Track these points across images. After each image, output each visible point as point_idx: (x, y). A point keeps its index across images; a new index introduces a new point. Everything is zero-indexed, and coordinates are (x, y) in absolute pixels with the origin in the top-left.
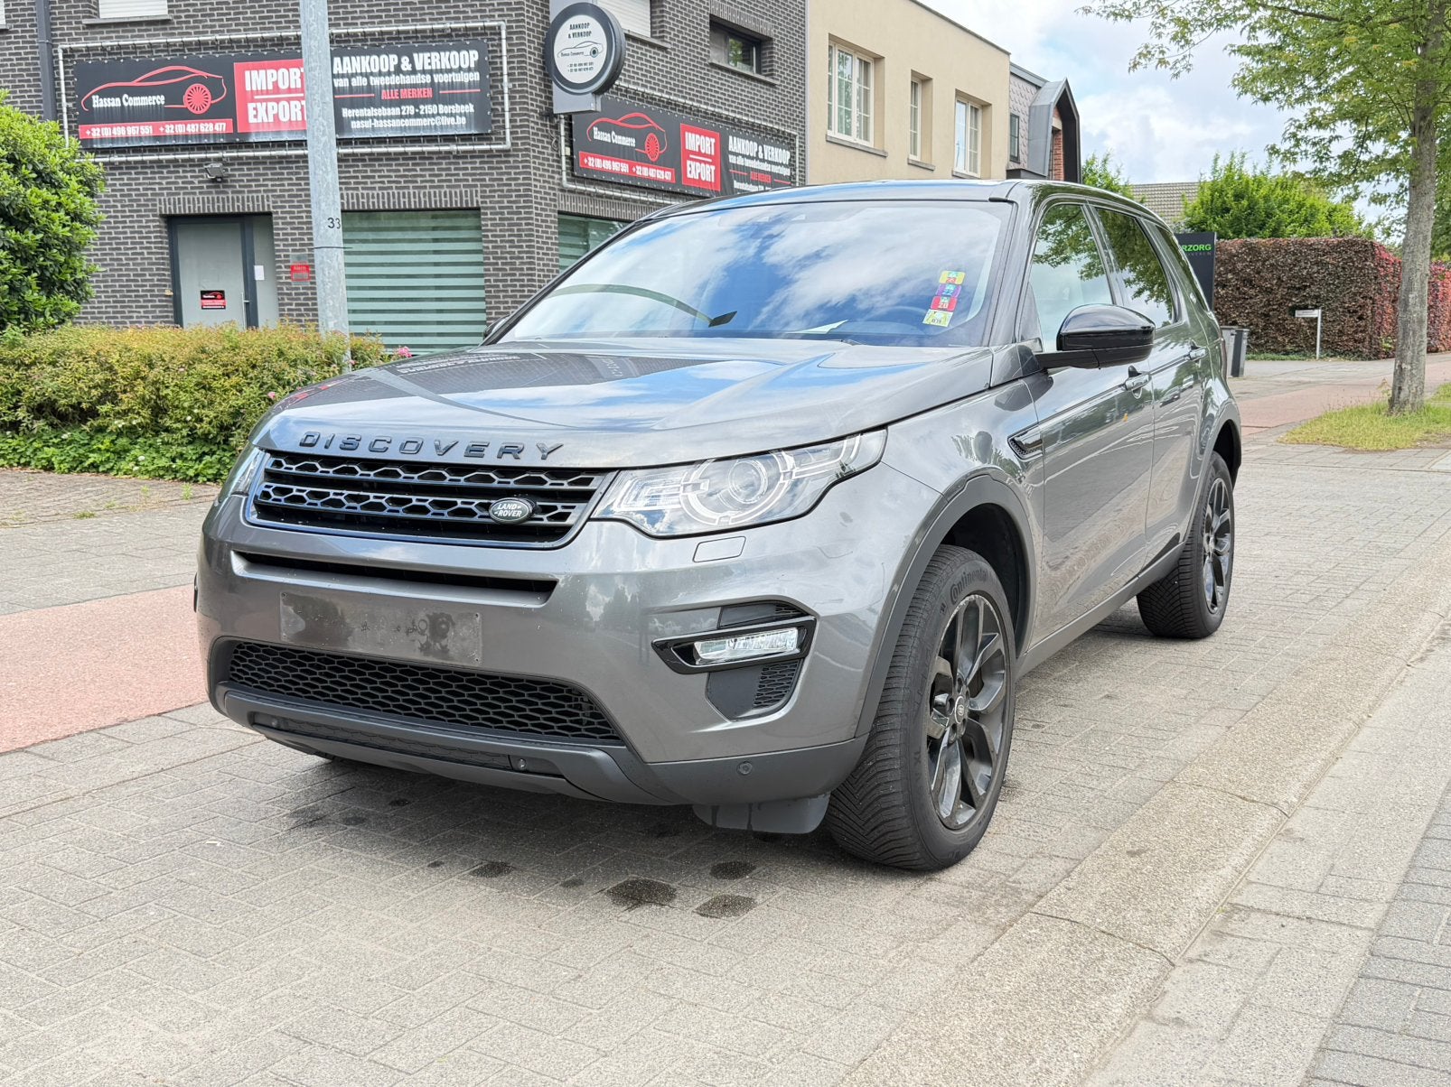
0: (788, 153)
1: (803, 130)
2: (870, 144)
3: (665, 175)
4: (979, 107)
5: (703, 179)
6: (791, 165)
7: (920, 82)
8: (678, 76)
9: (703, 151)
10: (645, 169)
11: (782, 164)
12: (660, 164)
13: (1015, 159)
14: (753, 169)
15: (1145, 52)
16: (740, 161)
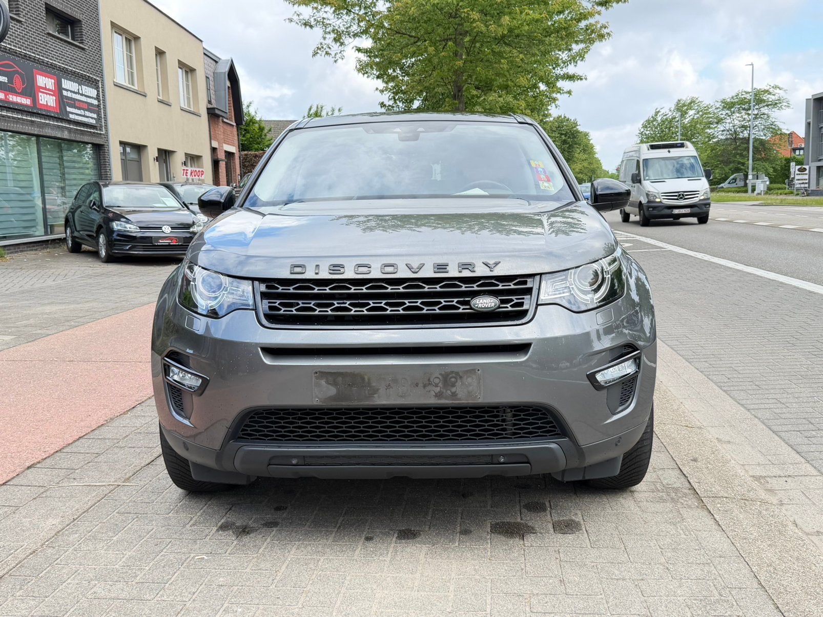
0: (96, 91)
1: (102, 77)
2: (136, 88)
3: (26, 101)
4: (189, 70)
5: (49, 104)
6: (98, 98)
7: (160, 53)
8: (29, 39)
9: (48, 87)
10: (15, 97)
11: (92, 98)
12: (23, 94)
13: (210, 102)
14: (77, 100)
15: (320, 47)
16: (69, 94)
